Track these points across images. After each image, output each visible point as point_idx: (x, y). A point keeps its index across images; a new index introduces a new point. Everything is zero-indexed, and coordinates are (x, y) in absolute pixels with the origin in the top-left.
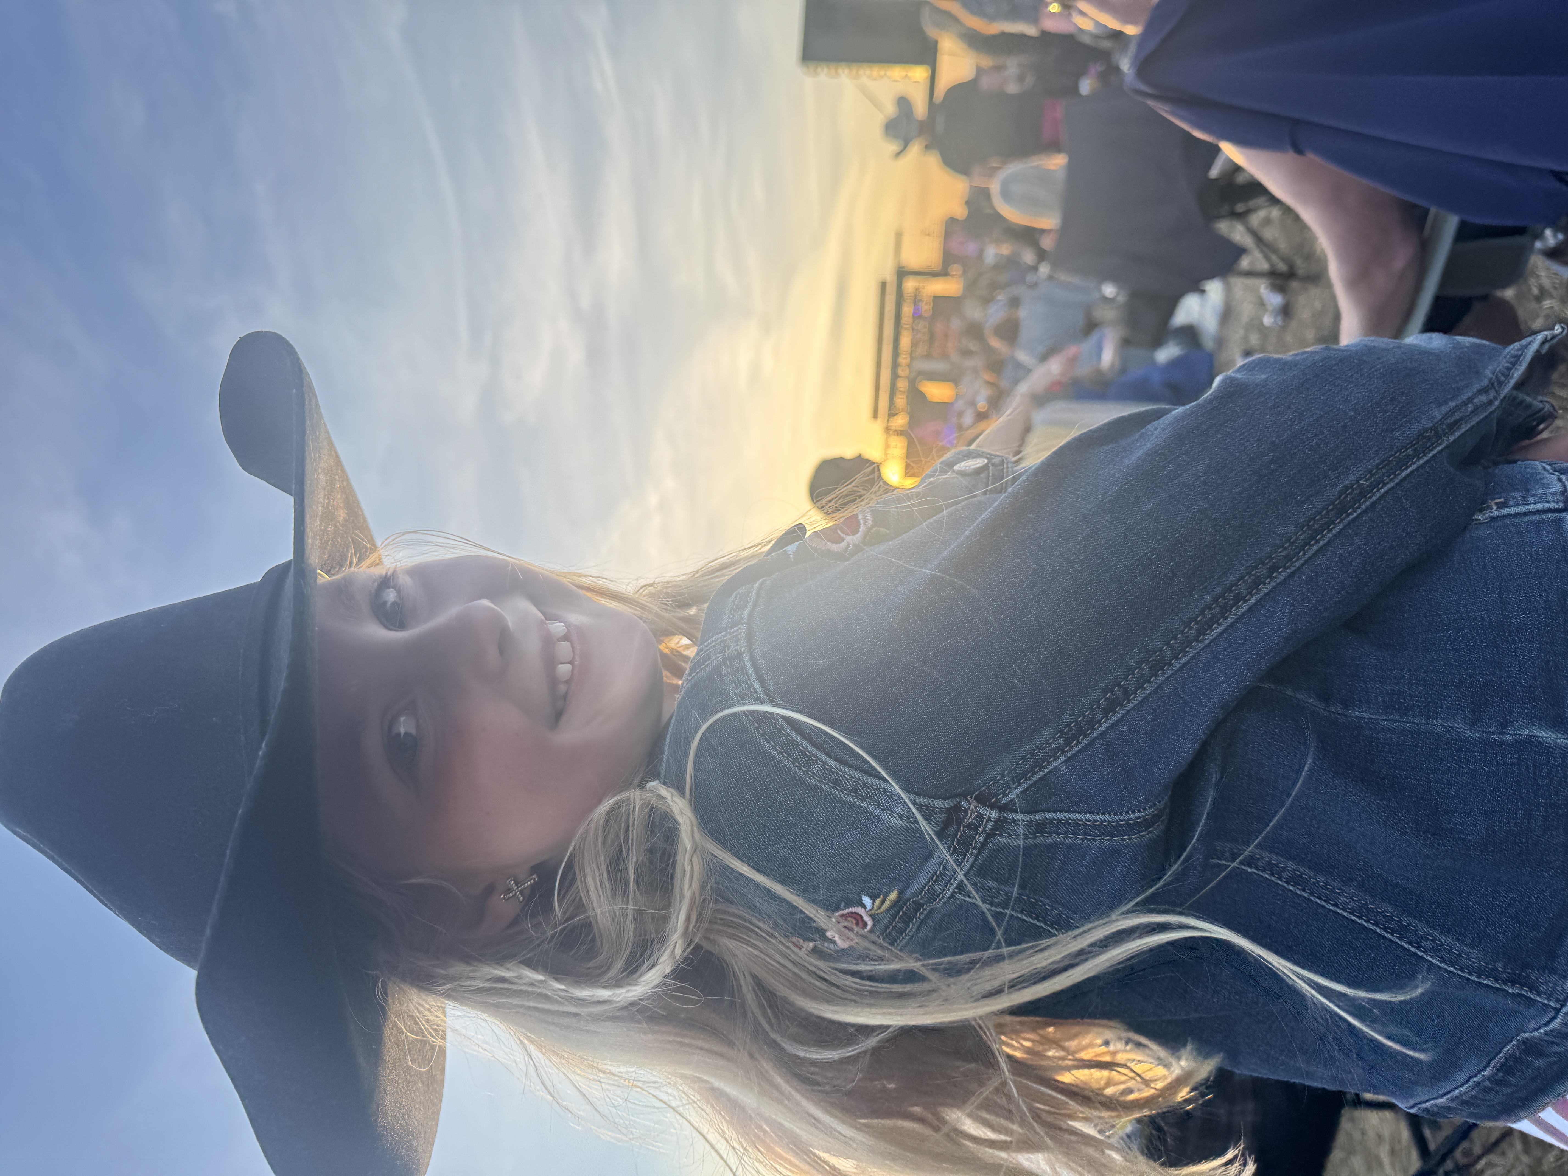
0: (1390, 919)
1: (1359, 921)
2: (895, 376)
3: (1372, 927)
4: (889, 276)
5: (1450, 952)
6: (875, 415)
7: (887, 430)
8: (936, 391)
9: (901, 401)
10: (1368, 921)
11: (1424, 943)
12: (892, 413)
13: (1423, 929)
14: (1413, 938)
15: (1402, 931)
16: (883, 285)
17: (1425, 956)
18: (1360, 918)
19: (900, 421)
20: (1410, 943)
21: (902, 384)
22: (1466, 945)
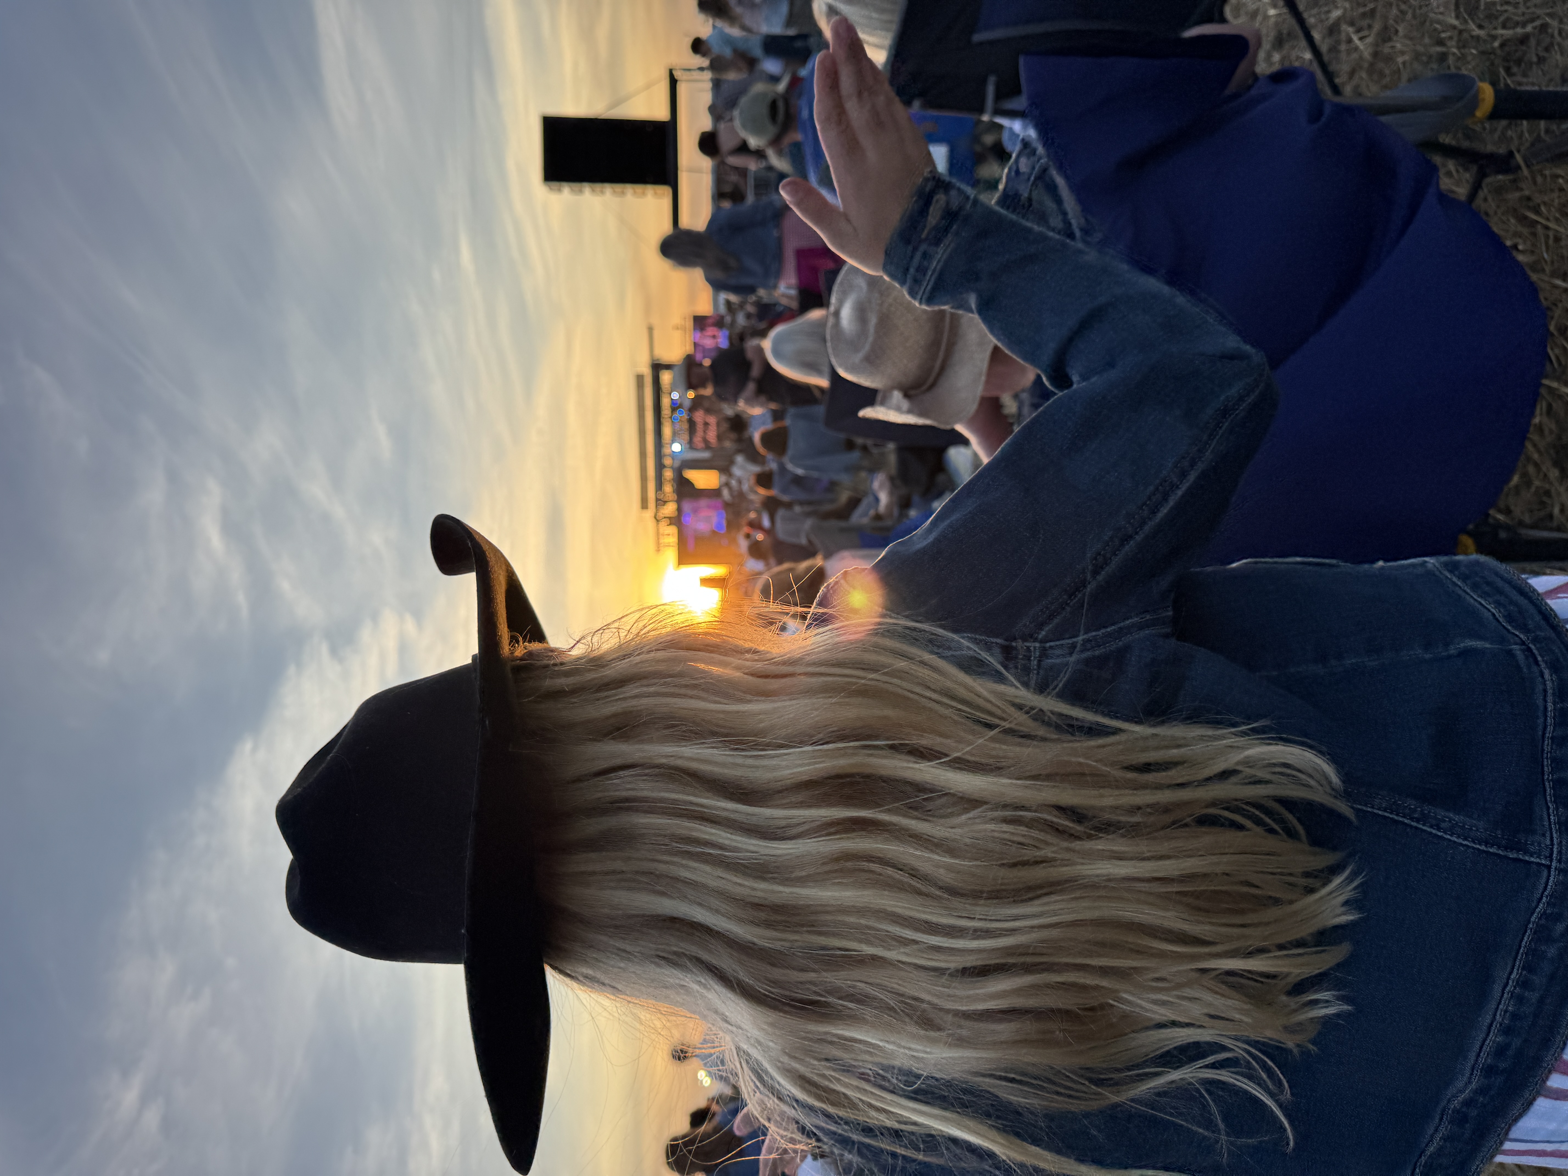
0: (1415, 811)
1: (1391, 816)
2: (660, 467)
3: (1401, 819)
4: (646, 370)
5: (1463, 828)
6: (644, 505)
7: (657, 520)
8: (703, 479)
9: (668, 488)
10: (1397, 815)
11: (1443, 825)
12: (660, 502)
13: (1441, 813)
14: (1434, 822)
15: (1424, 819)
16: (640, 379)
17: (1445, 836)
18: (1391, 813)
19: (670, 509)
20: (1431, 827)
21: (668, 474)
22: (1475, 820)
